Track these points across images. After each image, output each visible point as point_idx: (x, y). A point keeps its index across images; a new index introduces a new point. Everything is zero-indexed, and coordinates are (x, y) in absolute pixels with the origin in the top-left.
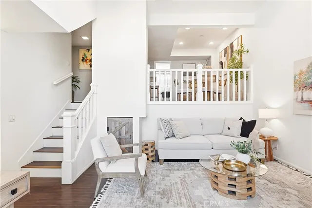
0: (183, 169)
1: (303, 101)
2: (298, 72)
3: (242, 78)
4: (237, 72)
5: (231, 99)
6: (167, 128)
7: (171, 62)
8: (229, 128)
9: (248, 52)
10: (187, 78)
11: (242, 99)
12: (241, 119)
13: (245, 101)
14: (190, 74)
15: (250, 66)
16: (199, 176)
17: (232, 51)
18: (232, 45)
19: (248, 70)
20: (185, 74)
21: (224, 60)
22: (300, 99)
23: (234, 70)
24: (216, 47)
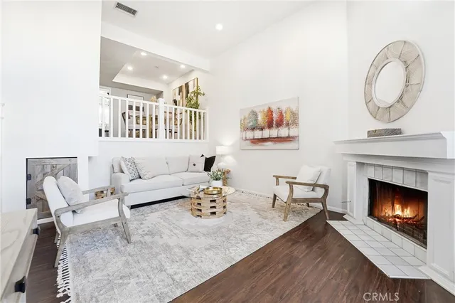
0: (157, 210)
1: (246, 139)
2: (243, 118)
3: (200, 118)
4: (195, 112)
5: (191, 138)
6: (132, 168)
7: (110, 88)
8: (194, 165)
9: (204, 95)
10: (134, 113)
11: (200, 138)
12: (203, 156)
13: (202, 140)
14: (138, 109)
15: (206, 108)
16: (178, 212)
17: (188, 92)
18: (187, 85)
19: (204, 111)
20: (131, 108)
21: (178, 98)
22: (244, 138)
23: (193, 110)
24: (168, 84)
